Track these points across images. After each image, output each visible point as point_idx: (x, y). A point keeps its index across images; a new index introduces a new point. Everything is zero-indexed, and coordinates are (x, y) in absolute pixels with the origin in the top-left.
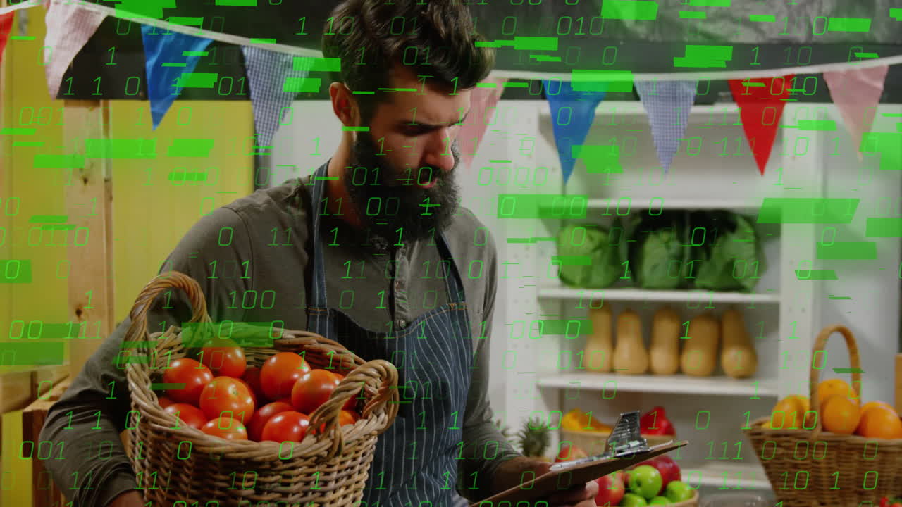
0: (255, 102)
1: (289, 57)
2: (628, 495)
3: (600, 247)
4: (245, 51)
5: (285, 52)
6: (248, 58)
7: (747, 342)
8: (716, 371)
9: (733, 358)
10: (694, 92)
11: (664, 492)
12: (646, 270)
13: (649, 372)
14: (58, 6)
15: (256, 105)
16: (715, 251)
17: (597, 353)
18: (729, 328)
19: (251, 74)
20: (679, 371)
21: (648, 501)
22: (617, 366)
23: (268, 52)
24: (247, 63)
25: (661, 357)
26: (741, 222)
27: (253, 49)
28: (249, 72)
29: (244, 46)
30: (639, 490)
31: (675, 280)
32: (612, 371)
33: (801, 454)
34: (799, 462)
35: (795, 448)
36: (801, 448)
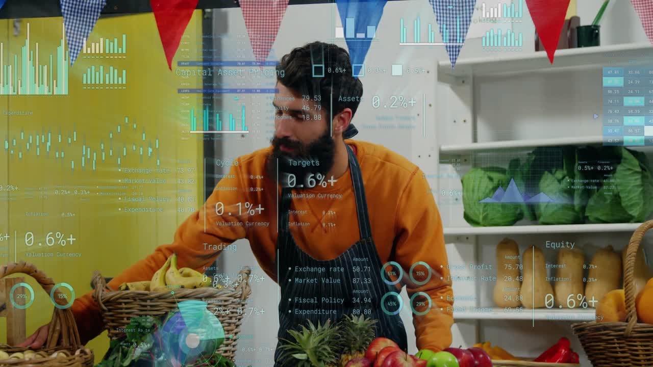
3: (498, 186)
13: (555, 307)
32: (521, 305)
33: (620, 348)
34: (620, 355)
35: (616, 341)
36: (619, 341)
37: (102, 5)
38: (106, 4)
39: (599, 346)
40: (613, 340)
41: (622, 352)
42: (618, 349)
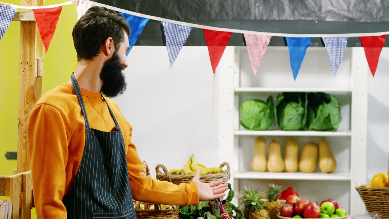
0: (167, 46)
1: (181, 26)
2: (322, 214)
3: (263, 110)
4: (163, 24)
5: (180, 24)
6: (165, 27)
7: (331, 156)
8: (317, 169)
9: (325, 163)
10: (346, 42)
11: (335, 213)
12: (285, 121)
13: (284, 171)
14: (83, 4)
15: (168, 47)
16: (319, 112)
17: (259, 161)
18: (322, 149)
19: (166, 34)
20: (298, 170)
21: (330, 216)
22: (269, 168)
23: (172, 24)
24: (164, 29)
25: (290, 163)
26: (333, 98)
27: (166, 23)
28: (165, 33)
29: (162, 22)
30: (326, 212)
31: (299, 126)
32: (267, 170)
33: (385, 198)
34: (384, 201)
35: (383, 195)
36: (385, 195)
37: (184, 42)
38: (186, 41)
39: (374, 197)
40: (382, 195)
41: (385, 200)
42: (383, 199)
